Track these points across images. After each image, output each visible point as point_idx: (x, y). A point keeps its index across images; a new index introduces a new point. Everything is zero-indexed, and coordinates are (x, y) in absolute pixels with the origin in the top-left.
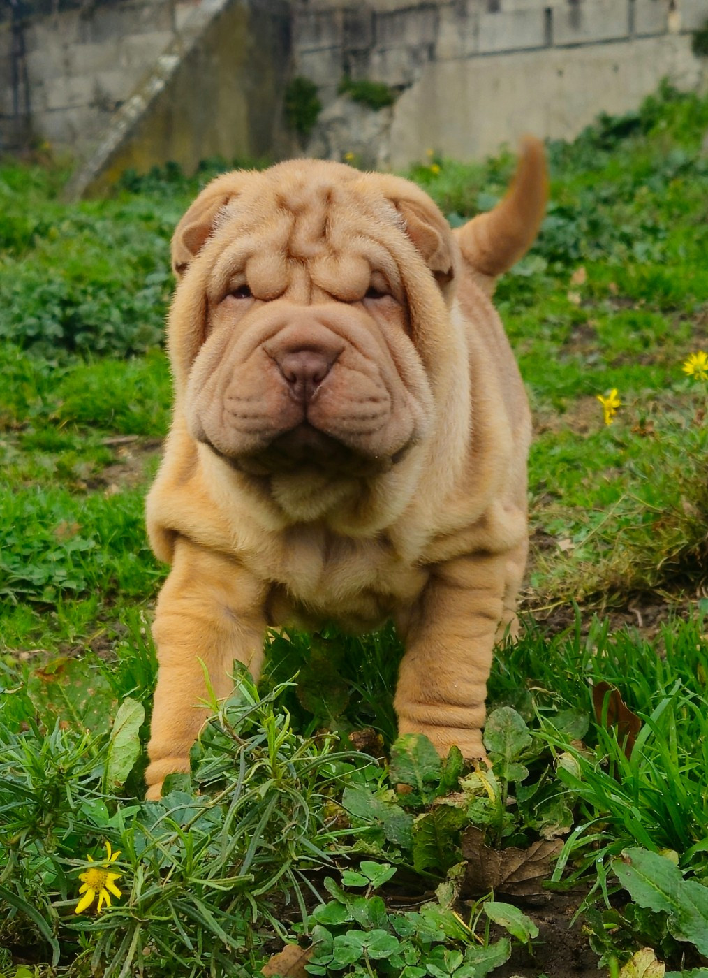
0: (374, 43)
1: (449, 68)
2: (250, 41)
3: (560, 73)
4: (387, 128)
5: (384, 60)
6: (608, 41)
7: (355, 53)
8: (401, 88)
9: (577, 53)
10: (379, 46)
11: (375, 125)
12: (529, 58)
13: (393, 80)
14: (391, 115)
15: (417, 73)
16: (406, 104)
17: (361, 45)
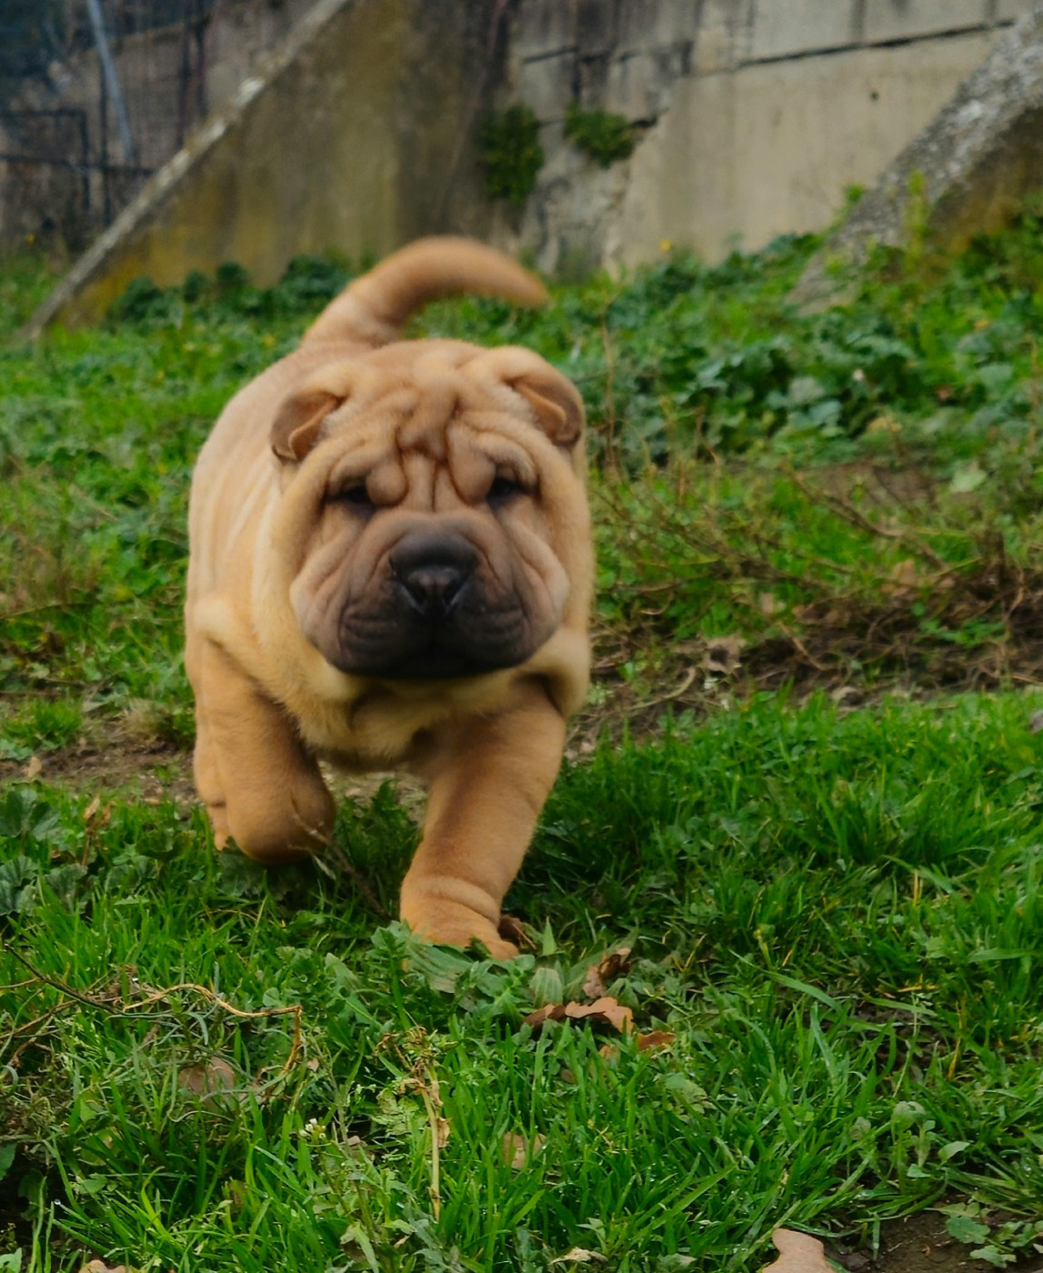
0: (614, 45)
1: (710, 86)
2: (415, 44)
3: (874, 96)
4: (620, 196)
5: (625, 74)
6: (951, 34)
7: (589, 60)
8: (646, 124)
9: (901, 55)
10: (619, 52)
11: (603, 193)
12: (828, 65)
13: (633, 110)
14: (626, 175)
15: (666, 99)
16: (648, 152)
17: (597, 48)
